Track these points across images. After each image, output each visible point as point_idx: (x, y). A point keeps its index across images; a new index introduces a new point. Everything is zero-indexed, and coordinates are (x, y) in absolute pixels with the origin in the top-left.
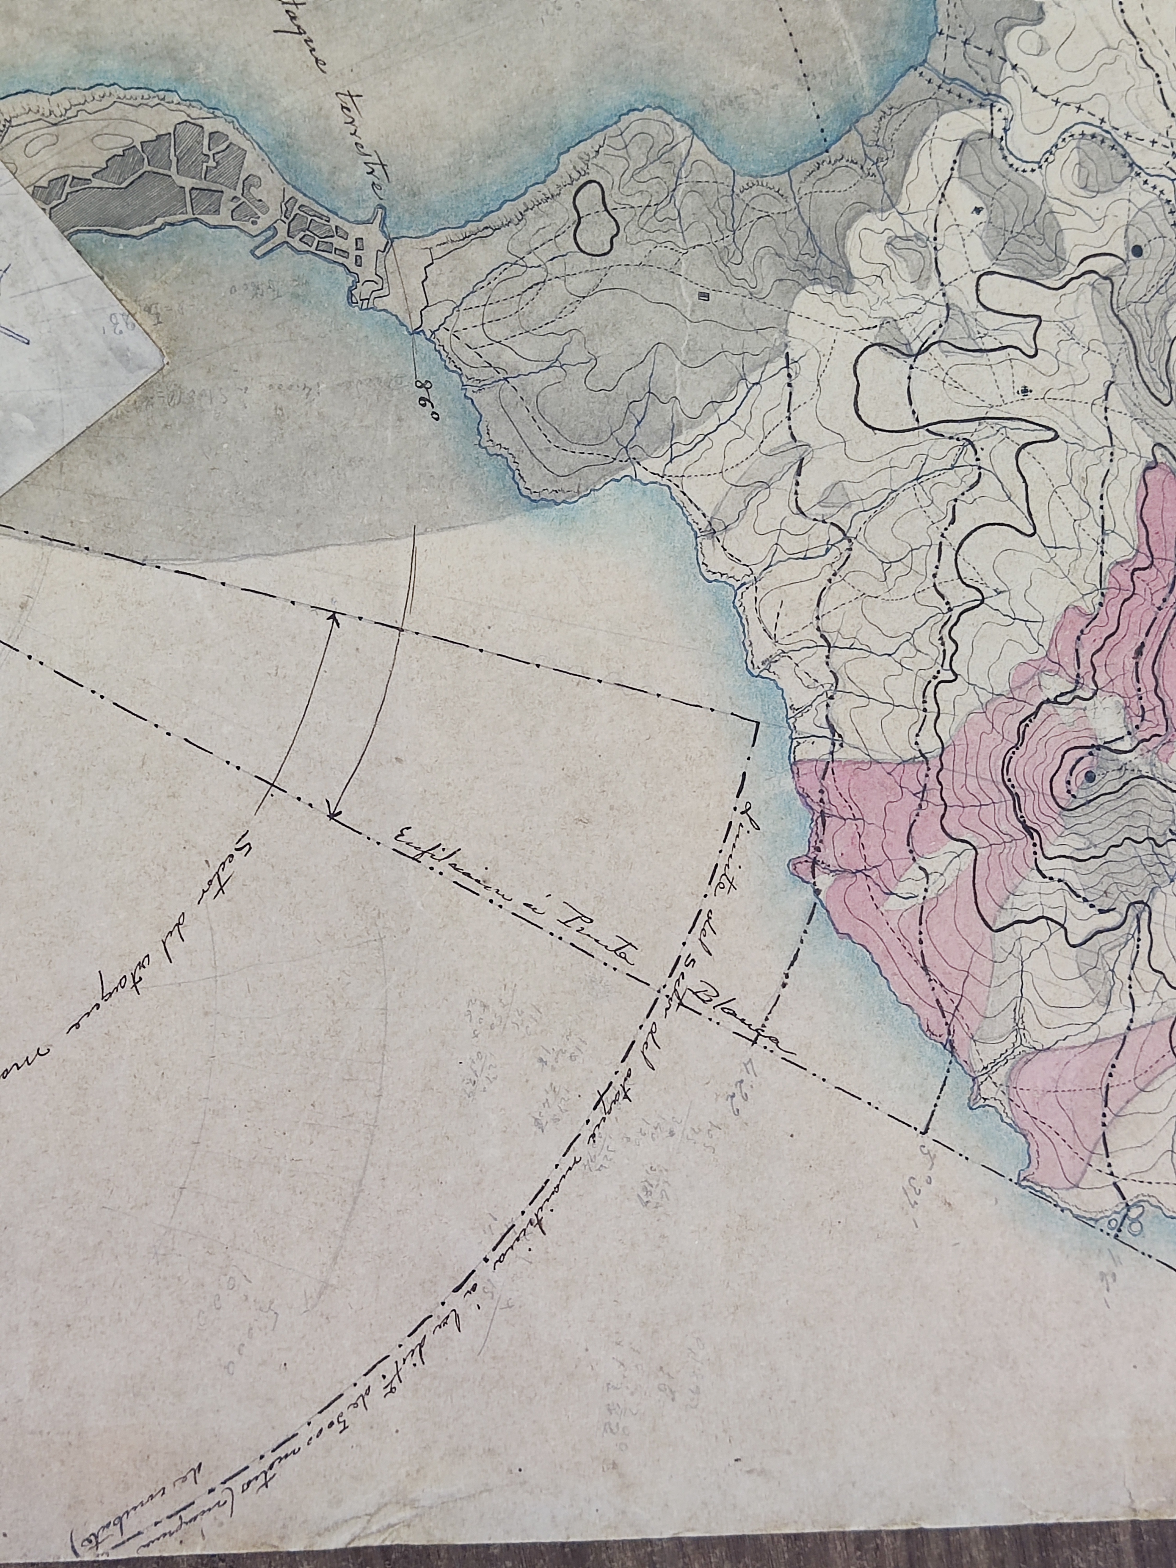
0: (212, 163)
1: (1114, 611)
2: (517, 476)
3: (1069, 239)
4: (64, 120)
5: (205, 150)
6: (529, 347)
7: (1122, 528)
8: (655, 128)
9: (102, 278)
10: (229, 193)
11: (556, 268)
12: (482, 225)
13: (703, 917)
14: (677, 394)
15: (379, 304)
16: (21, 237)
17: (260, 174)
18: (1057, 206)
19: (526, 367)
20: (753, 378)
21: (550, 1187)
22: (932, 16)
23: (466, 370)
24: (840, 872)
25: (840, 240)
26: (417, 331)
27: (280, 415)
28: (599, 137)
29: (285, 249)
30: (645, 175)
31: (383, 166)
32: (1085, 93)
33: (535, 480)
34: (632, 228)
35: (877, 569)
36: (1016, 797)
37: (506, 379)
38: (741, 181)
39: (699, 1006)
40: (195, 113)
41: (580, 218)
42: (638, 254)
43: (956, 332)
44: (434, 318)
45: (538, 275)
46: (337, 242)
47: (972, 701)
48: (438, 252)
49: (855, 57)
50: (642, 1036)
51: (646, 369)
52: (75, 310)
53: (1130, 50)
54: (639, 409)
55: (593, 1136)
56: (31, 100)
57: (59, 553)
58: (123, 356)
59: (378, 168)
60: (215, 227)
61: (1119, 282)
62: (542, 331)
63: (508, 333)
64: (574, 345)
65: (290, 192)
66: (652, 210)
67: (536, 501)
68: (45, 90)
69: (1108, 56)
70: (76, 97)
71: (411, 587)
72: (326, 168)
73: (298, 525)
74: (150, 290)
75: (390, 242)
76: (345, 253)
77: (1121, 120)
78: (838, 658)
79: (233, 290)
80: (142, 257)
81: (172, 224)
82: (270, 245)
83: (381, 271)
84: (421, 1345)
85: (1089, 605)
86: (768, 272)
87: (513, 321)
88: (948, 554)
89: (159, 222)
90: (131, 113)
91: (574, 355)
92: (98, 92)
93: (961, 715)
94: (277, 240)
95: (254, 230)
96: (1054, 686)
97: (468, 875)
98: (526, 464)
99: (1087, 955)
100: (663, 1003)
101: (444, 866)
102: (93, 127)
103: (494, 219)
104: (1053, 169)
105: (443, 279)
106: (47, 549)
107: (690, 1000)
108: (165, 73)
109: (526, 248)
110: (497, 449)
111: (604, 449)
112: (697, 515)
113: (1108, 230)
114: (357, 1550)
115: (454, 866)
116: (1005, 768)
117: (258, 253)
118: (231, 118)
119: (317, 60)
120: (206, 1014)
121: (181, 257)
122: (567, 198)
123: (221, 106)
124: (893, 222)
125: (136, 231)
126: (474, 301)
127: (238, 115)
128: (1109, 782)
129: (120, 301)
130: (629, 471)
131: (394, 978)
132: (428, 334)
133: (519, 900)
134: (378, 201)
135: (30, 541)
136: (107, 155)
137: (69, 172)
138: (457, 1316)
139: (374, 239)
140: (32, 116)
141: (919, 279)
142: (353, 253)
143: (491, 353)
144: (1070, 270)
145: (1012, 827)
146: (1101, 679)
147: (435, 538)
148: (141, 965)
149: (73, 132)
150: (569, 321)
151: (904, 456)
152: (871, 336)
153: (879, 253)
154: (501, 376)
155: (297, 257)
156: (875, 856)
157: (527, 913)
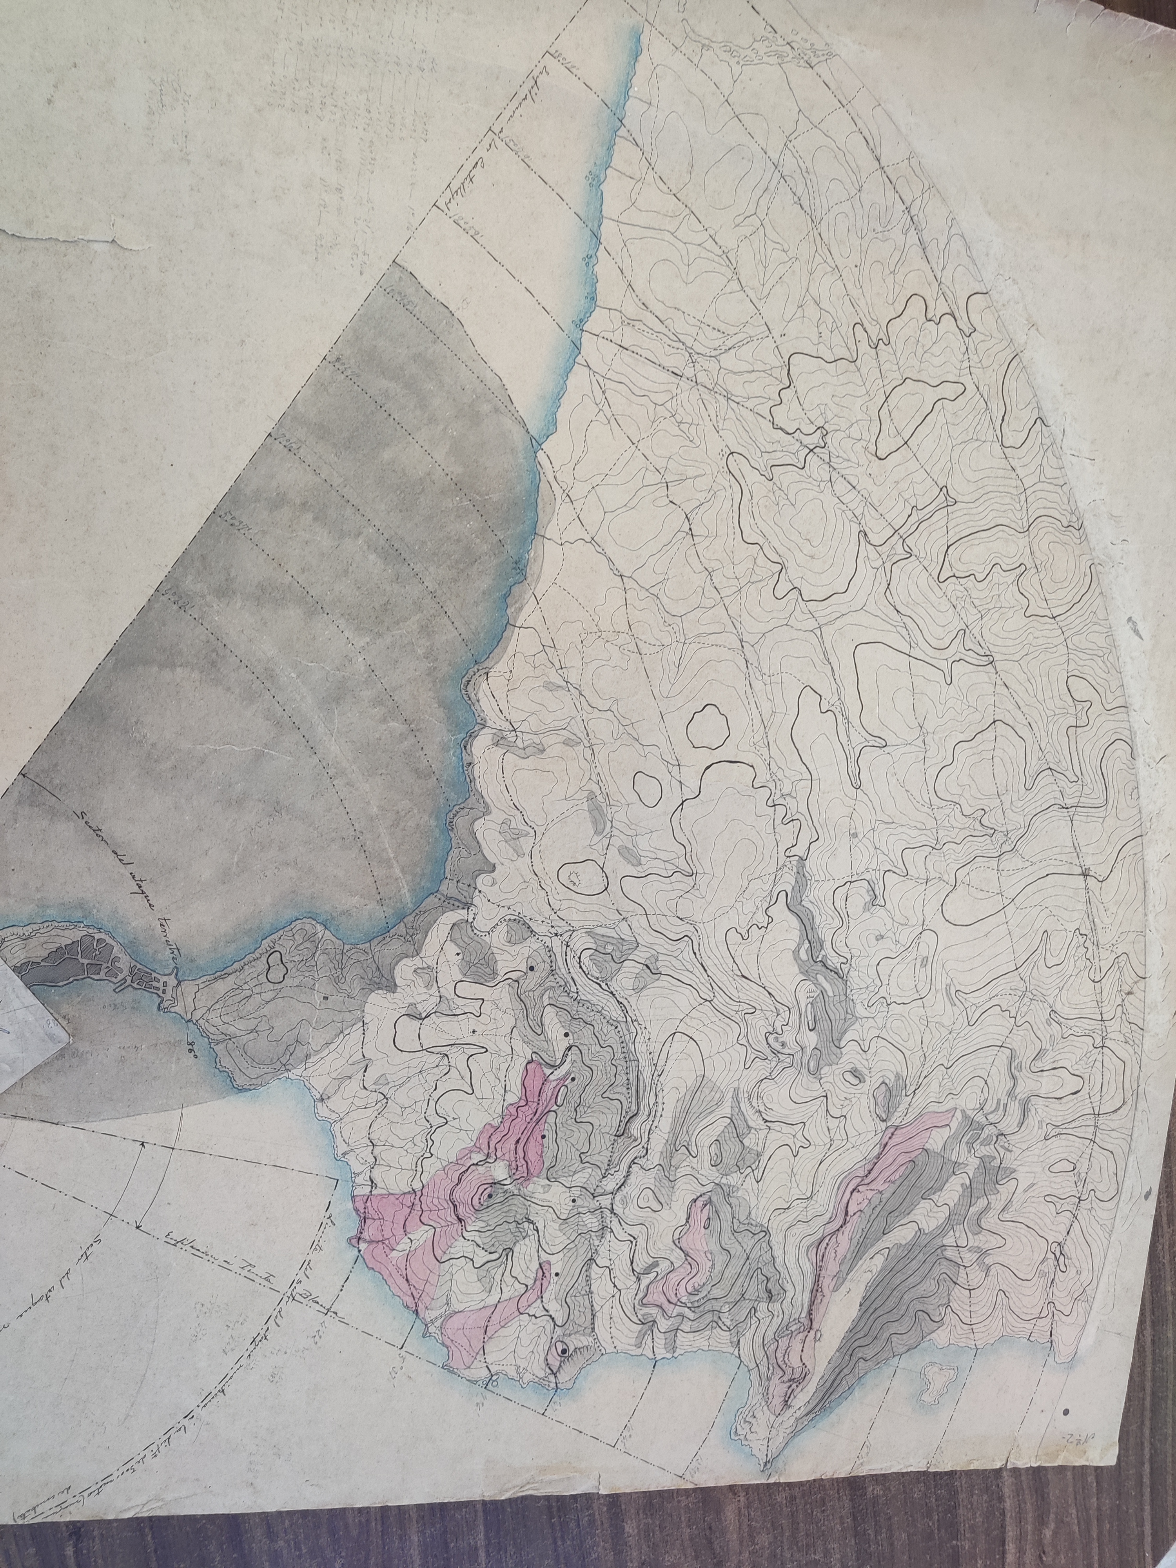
0: (97, 952)
1: (507, 1125)
2: (232, 1079)
3: (500, 965)
4: (30, 937)
5: (95, 947)
6: (242, 1025)
7: (514, 1089)
8: (307, 927)
9: (43, 1005)
10: (105, 965)
11: (257, 990)
12: (223, 973)
13: (306, 1263)
14: (310, 1041)
15: (172, 1010)
16: (7, 989)
17: (120, 956)
18: (495, 950)
19: (239, 1033)
20: (346, 1032)
21: (228, 1377)
22: (443, 871)
23: (211, 1036)
24: (371, 1242)
25: (392, 970)
26: (189, 1021)
27: (123, 1059)
28: (281, 932)
29: (130, 989)
30: (302, 947)
31: (178, 950)
32: (512, 902)
33: (240, 1081)
34: (294, 970)
35: (399, 1111)
36: (455, 1206)
37: (230, 1039)
38: (347, 947)
39: (302, 1300)
40: (91, 931)
41: (269, 968)
42: (296, 982)
43: (443, 1007)
44: (198, 1015)
45: (248, 993)
46: (155, 984)
47: (439, 1165)
48: (201, 986)
49: (405, 890)
50: (275, 1313)
51: (296, 1031)
52: (31, 1018)
53: (534, 883)
54: (291, 1049)
55: (249, 1355)
56: (15, 930)
57: (19, 1122)
58: (51, 1037)
59: (176, 952)
60: (98, 980)
61: (521, 982)
62: (248, 1017)
63: (232, 1019)
64: (263, 1022)
65: (134, 963)
66: (304, 962)
67: (241, 1090)
68: (21, 925)
69: (524, 886)
70: (36, 927)
71: (179, 1130)
72: (151, 952)
73: (129, 1106)
74: (65, 1009)
75: (179, 982)
76: (158, 989)
77: (527, 913)
78: (377, 1151)
79: (104, 1007)
80: (62, 995)
81: (77, 980)
82: (123, 987)
83: (174, 996)
84: (169, 1438)
85: (495, 1123)
86: (357, 986)
87: (235, 1014)
88: (432, 1103)
89: (71, 979)
90: (61, 933)
91: (264, 1026)
92: (46, 925)
93: (433, 1172)
94: (126, 984)
95: (115, 980)
96: (477, 1158)
97: (199, 1250)
98: (237, 1075)
99: (482, 1272)
100: (286, 1299)
101: (188, 1247)
102: (42, 940)
103: (229, 970)
104: (495, 935)
105: (203, 997)
106: (14, 1121)
107: (298, 1297)
108: (78, 915)
109: (244, 982)
110: (224, 1069)
111: (274, 1066)
112: (315, 1093)
113: (518, 960)
114: (138, 1518)
115: (192, 1247)
116: (451, 1194)
117: (117, 990)
118: (108, 933)
119: (150, 905)
120: (79, 1309)
121: (81, 994)
122: (264, 959)
123: (104, 927)
124: (417, 962)
125: (60, 984)
126: (217, 1006)
127: (111, 931)
128: (499, 1198)
129: (51, 1014)
130: (286, 1074)
131: (162, 1294)
132: (195, 1022)
133: (221, 1259)
134: (175, 965)
135: (6, 1118)
136: (48, 951)
137: (30, 959)
138: (185, 1428)
139: (172, 981)
140: (14, 937)
141: (428, 986)
142: (162, 988)
143: (223, 1028)
144: (499, 978)
145: (453, 1219)
146: (499, 1154)
147: (191, 1108)
148: (50, 1291)
149: (33, 942)
150: (262, 1012)
151: (414, 1063)
152: (403, 1011)
153: (410, 975)
154: (228, 1038)
155: (135, 991)
156: (387, 1234)
157: (225, 1265)
